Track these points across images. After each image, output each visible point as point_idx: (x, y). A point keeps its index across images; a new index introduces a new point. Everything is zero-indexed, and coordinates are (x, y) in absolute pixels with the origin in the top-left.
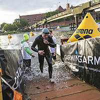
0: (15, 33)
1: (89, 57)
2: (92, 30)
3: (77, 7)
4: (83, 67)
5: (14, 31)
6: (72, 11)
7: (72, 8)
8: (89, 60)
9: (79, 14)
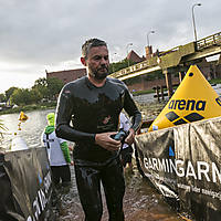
0: (35, 108)
1: (199, 164)
2: (204, 103)
3: (168, 52)
4: (188, 188)
5: (34, 105)
6: (158, 61)
7: (158, 54)
8: (200, 171)
9: (174, 68)
